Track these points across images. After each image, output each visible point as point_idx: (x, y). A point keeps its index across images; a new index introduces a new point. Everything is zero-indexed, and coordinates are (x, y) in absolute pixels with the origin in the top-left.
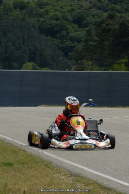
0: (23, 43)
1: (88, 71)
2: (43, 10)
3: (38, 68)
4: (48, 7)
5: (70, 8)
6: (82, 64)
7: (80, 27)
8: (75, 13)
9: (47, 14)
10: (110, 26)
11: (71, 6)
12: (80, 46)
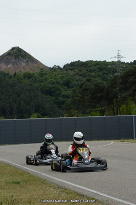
0: (31, 100)
1: (75, 117)
2: (43, 78)
3: (42, 117)
4: (46, 76)
5: (61, 76)
6: (70, 112)
7: (68, 88)
8: (64, 79)
9: (46, 81)
10: (88, 87)
11: (62, 74)
12: (69, 101)
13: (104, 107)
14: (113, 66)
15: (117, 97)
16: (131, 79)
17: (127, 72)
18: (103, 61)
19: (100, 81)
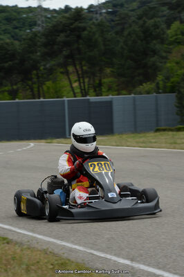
13: (16, 84)
14: (30, 15)
15: (37, 69)
16: (61, 38)
17: (54, 26)
18: (13, 7)
19: (8, 41)
